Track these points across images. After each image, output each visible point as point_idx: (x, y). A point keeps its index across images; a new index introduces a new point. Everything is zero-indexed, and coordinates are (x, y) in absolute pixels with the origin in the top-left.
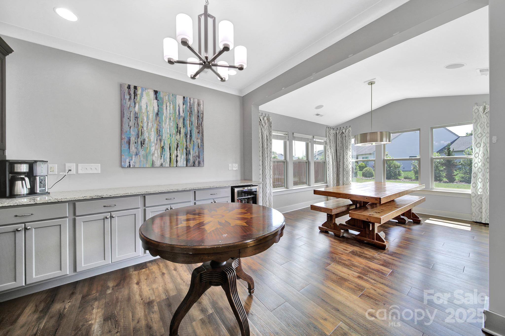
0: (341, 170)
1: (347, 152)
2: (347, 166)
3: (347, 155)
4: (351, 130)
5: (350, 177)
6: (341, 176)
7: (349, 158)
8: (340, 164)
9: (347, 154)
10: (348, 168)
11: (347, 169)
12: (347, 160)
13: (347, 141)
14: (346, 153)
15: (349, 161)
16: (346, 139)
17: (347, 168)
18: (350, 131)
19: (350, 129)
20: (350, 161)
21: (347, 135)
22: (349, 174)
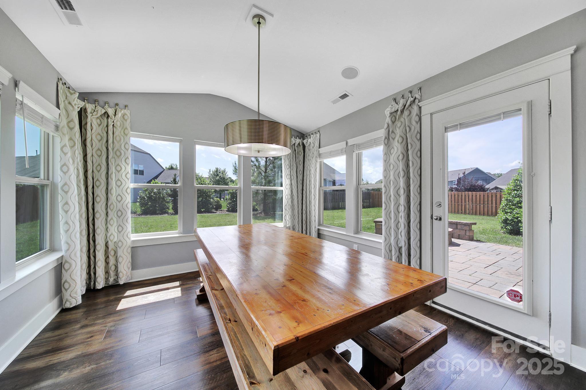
0: (100, 207)
1: (118, 165)
2: (119, 198)
3: (119, 172)
4: (129, 115)
5: (127, 225)
6: (100, 223)
7: (126, 180)
8: (97, 191)
9: (119, 168)
10: (122, 202)
11: (119, 205)
12: (119, 183)
13: (118, 138)
14: (116, 168)
15: (126, 187)
16: (116, 134)
17: (119, 202)
18: (126, 117)
19: (127, 112)
20: (128, 187)
21: (118, 124)
22: (126, 217)
